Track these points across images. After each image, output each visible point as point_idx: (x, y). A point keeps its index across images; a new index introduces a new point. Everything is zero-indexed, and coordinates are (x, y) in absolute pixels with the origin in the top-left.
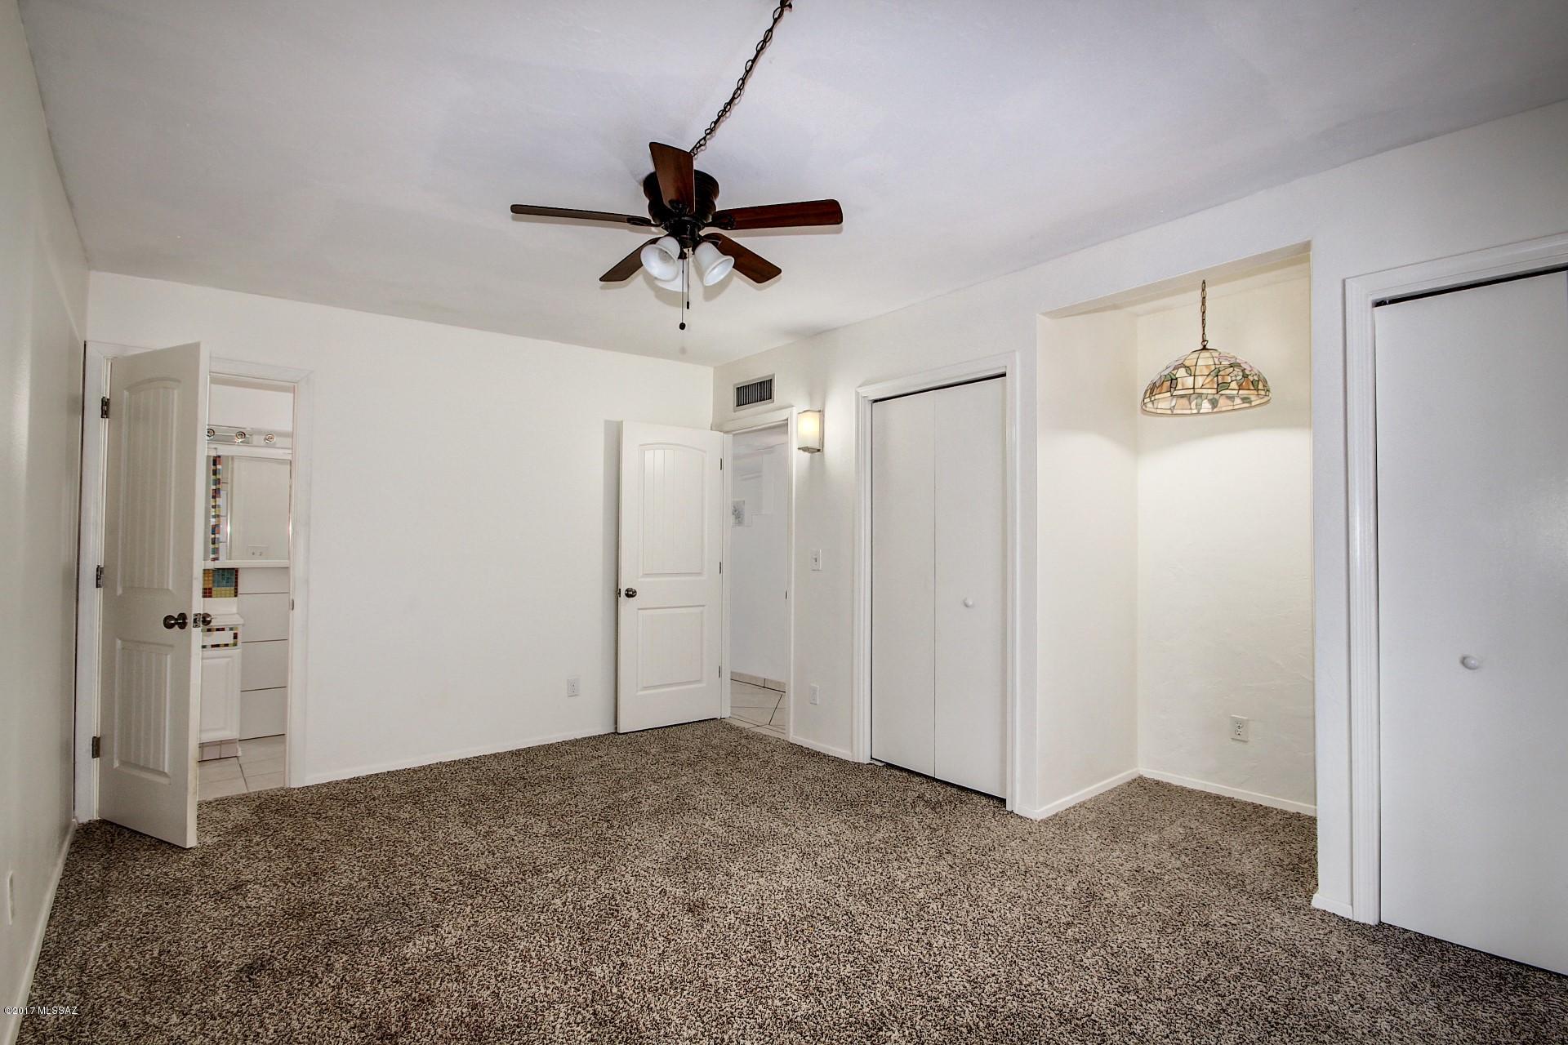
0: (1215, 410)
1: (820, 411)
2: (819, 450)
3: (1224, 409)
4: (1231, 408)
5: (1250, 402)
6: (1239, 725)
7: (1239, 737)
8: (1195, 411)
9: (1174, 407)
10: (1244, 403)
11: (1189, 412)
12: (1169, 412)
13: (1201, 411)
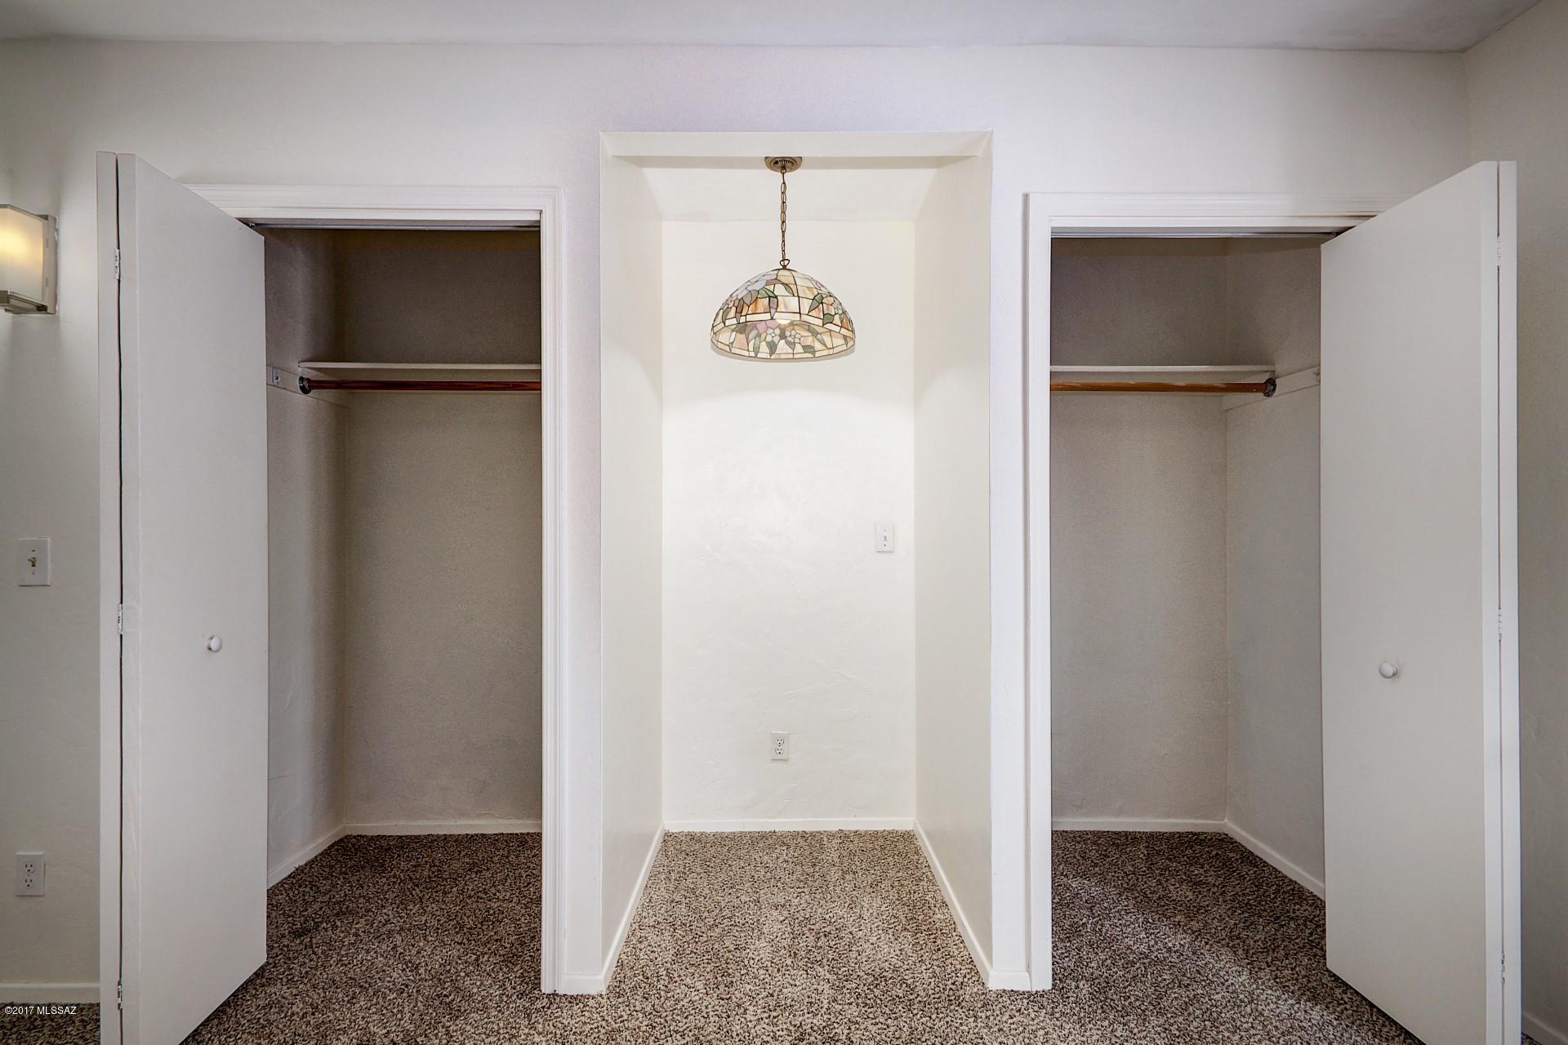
0: (773, 357)
1: (46, 217)
2: (41, 308)
3: (783, 356)
4: (791, 356)
5: (814, 352)
6: (780, 742)
7: (779, 757)
8: (753, 354)
9: (732, 343)
10: (805, 352)
11: (746, 353)
12: (727, 349)
13: (759, 355)
